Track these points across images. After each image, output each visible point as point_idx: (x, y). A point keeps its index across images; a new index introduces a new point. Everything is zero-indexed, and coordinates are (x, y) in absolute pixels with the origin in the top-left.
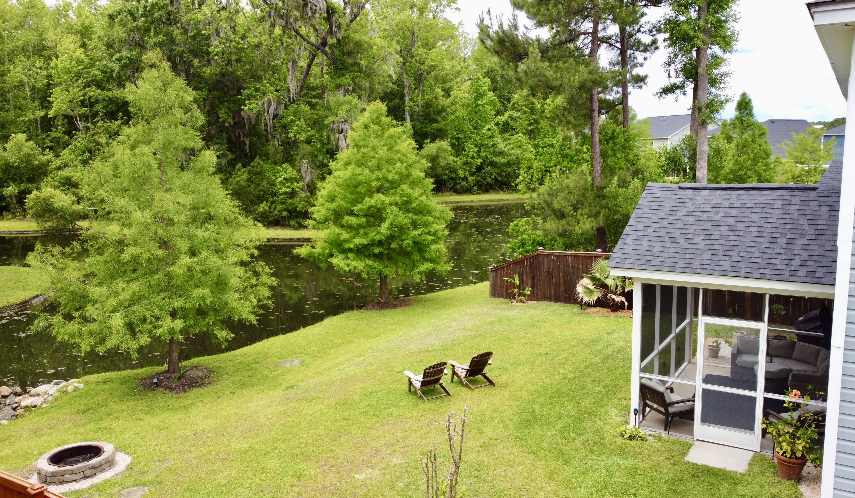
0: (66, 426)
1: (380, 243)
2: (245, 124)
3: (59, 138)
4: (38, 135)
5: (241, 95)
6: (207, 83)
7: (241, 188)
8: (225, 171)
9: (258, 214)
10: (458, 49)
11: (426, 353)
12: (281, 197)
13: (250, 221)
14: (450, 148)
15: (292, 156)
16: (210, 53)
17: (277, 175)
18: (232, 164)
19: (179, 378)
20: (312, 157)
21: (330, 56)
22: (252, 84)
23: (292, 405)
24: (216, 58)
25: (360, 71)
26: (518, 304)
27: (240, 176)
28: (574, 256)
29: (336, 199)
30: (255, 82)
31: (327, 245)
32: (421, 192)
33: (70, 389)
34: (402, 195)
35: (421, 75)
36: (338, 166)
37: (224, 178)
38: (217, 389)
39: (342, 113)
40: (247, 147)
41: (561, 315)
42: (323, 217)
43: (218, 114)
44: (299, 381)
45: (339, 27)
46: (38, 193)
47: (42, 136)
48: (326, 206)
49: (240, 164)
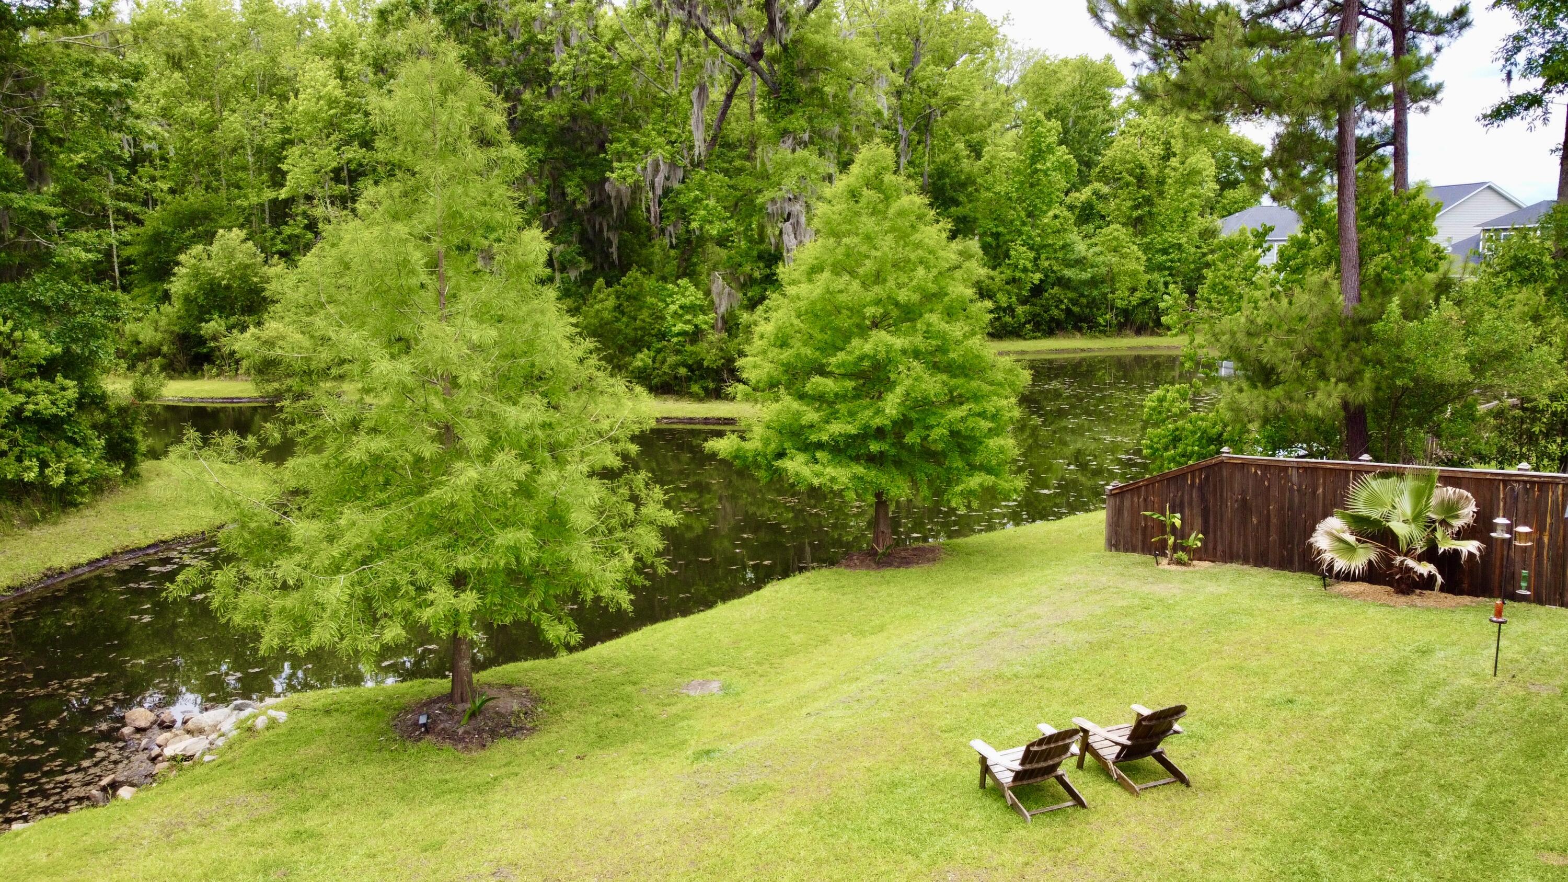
0: (232, 822)
1: (880, 433)
2: (611, 207)
3: (297, 236)
4: (264, 232)
5: (606, 152)
6: (545, 132)
7: (604, 324)
8: (576, 293)
9: (632, 372)
10: (995, 71)
11: (1000, 682)
12: (675, 340)
13: (619, 384)
14: (981, 252)
15: (695, 264)
16: (550, 74)
17: (669, 300)
18: (587, 280)
19: (473, 715)
20: (732, 266)
21: (768, 76)
22: (624, 133)
23: (713, 805)
24: (561, 83)
25: (824, 105)
26: (1174, 567)
27: (602, 301)
28: (1305, 469)
29: (792, 342)
30: (630, 128)
31: (770, 433)
32: (966, 328)
33: (261, 722)
34: (928, 334)
35: (929, 117)
36: (796, 275)
37: (573, 306)
38: (548, 743)
39: (789, 183)
40: (614, 250)
41: (1283, 597)
42: (765, 378)
43: (563, 188)
44: (722, 737)
45: (786, 20)
46: (257, 331)
47: (270, 233)
48: (770, 355)
49: (601, 279)
